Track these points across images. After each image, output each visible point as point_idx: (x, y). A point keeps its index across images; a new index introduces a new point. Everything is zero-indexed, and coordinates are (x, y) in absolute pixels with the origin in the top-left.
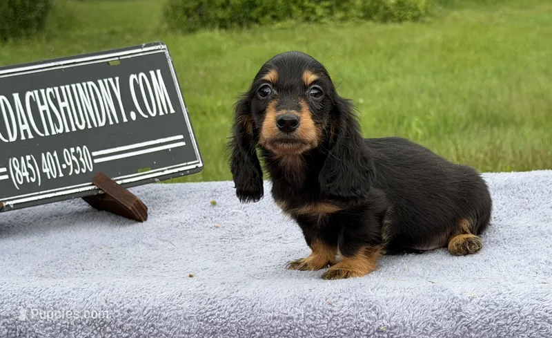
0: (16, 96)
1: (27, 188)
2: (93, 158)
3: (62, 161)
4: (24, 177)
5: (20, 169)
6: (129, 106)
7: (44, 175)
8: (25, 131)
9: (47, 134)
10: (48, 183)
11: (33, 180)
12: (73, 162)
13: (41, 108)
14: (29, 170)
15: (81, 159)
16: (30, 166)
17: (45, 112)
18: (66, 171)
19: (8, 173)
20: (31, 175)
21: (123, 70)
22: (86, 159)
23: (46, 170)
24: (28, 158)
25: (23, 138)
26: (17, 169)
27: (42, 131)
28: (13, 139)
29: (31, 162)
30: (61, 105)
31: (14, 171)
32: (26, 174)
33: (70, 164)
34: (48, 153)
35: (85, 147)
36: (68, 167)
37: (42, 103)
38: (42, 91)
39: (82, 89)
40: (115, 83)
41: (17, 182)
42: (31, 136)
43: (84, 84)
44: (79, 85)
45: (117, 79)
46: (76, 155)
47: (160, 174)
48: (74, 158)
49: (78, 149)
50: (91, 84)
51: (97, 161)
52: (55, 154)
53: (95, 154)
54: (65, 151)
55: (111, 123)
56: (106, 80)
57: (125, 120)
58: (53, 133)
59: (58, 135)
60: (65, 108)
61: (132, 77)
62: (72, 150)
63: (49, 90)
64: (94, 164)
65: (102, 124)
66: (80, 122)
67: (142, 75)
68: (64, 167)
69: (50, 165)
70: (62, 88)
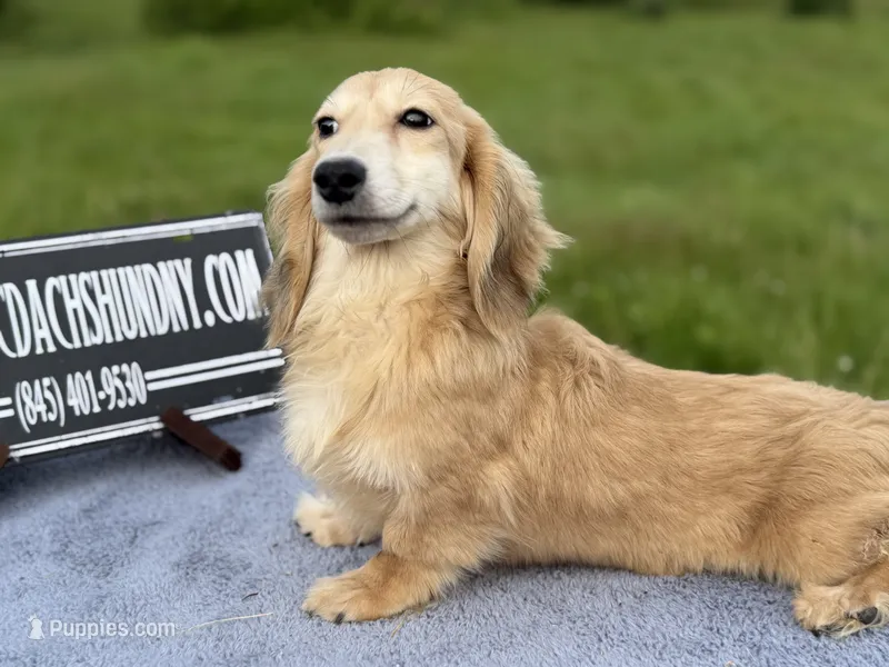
0: (31, 284)
1: (43, 429)
2: (147, 382)
3: (99, 387)
4: (39, 414)
5: (33, 399)
6: (204, 304)
7: (69, 410)
8: (43, 341)
9: (77, 344)
10: (76, 422)
11: (52, 417)
12: (117, 390)
13: (70, 305)
14: (46, 401)
15: (128, 384)
16: (48, 395)
17: (75, 311)
18: (104, 403)
19: (13, 406)
20: (49, 409)
21: (196, 249)
22: (137, 383)
23: (71, 402)
24: (46, 381)
25: (39, 350)
26: (28, 400)
27: (69, 339)
28: (23, 352)
29: (51, 388)
30: (101, 300)
31: (23, 404)
32: (42, 408)
33: (112, 392)
34: (78, 375)
35: (135, 365)
36: (108, 397)
37: (72, 297)
38: (72, 277)
39: (135, 277)
40: (184, 268)
41: (28, 420)
42: (52, 348)
43: (137, 268)
44: (129, 269)
45: (188, 262)
46: (122, 377)
47: (246, 407)
48: (118, 383)
49: (125, 367)
50: (148, 268)
51: (153, 387)
52: (89, 375)
53: (150, 375)
54: (105, 370)
55: (176, 329)
56: (170, 263)
57: (197, 324)
58: (88, 343)
59: (95, 346)
60: (107, 306)
61: (210, 261)
62: (115, 369)
63: (84, 276)
64: (149, 393)
65: (163, 330)
66: (130, 327)
67: (225, 257)
68: (102, 395)
69: (80, 393)
70: (104, 273)
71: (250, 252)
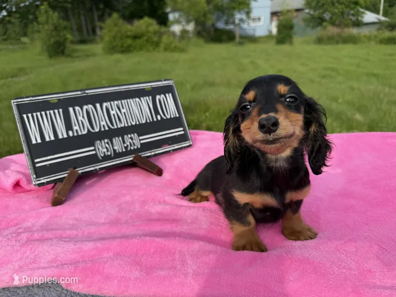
0: (98, 105)
1: (106, 158)
2: (140, 140)
3: (124, 142)
4: (104, 152)
5: (102, 147)
6: (157, 113)
7: (114, 150)
8: (104, 126)
9: (116, 127)
10: (117, 155)
11: (109, 153)
12: (130, 143)
13: (112, 113)
14: (106, 148)
15: (134, 141)
16: (107, 145)
17: (114, 114)
18: (126, 148)
19: (95, 150)
20: (108, 151)
21: (153, 93)
22: (136, 141)
23: (116, 148)
24: (106, 141)
25: (103, 129)
26: (100, 148)
27: (113, 125)
28: (97, 130)
29: (107, 143)
30: (123, 111)
31: (98, 149)
32: (105, 150)
33: (128, 144)
34: (117, 138)
35: (136, 134)
36: (127, 145)
37: (112, 110)
38: (112, 103)
39: (133, 102)
40: (149, 99)
41: (100, 155)
42: (107, 128)
43: (134, 100)
44: (131, 100)
45: (150, 97)
46: (131, 138)
47: (173, 148)
48: (130, 140)
49: (132, 135)
50: (137, 99)
51: (142, 142)
52: (120, 138)
53: (141, 138)
54: (126, 136)
55: (148, 121)
56: (145, 98)
57: (155, 120)
58: (119, 126)
59: (122, 127)
60: (124, 113)
61: (158, 97)
62: (129, 136)
63: (116, 102)
64: (141, 144)
65: (144, 122)
66: (133, 121)
67: (162, 96)
68: (125, 145)
69: (118, 145)
70: (123, 101)
71: (170, 95)
